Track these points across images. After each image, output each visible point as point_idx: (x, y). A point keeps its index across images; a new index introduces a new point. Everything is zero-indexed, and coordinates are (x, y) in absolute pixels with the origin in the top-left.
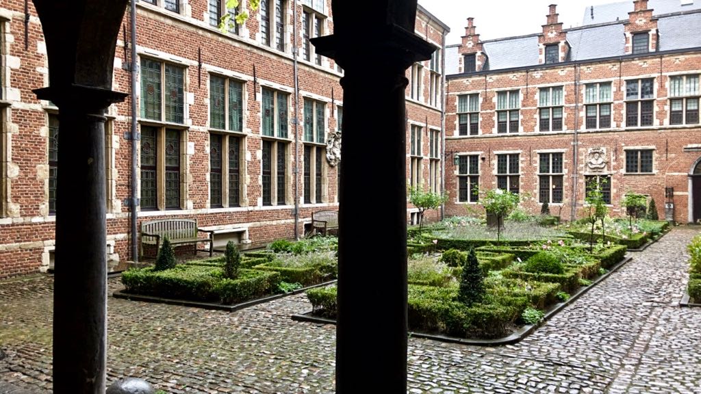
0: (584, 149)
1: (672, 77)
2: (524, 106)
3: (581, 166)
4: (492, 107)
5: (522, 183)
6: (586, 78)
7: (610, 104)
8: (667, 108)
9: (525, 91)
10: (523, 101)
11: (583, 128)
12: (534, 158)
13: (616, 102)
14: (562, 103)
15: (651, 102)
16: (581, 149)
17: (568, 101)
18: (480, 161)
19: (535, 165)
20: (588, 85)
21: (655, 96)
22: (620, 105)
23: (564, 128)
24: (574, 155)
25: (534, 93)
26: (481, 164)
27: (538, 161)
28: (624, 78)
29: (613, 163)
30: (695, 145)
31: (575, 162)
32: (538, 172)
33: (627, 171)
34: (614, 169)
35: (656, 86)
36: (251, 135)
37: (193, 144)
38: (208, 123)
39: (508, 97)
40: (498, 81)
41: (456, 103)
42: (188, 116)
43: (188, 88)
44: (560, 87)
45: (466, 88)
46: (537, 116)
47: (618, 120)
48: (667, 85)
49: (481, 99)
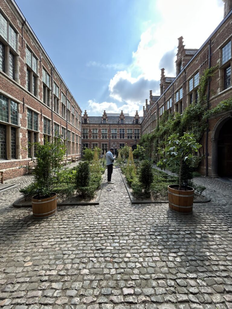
0: (112, 143)
1: (128, 129)
2: (99, 133)
4: (91, 132)
7: (116, 134)
8: (127, 135)
9: (99, 129)
10: (99, 131)
11: (111, 138)
12: (101, 145)
13: (118, 133)
14: (107, 132)
15: (124, 134)
17: (108, 132)
18: (88, 145)
20: (112, 129)
23: (108, 138)
24: (110, 144)
25: (101, 130)
28: (119, 128)
29: (117, 146)
30: (132, 143)
31: (110, 146)
32: (102, 148)
33: (120, 148)
35: (125, 130)
36: (40, 132)
37: (21, 134)
38: (27, 127)
39: (95, 130)
40: (92, 126)
41: (82, 131)
42: (20, 123)
43: (19, 112)
44: (106, 129)
45: (85, 127)
46: (101, 135)
47: (118, 137)
48: (127, 131)
49: (88, 130)
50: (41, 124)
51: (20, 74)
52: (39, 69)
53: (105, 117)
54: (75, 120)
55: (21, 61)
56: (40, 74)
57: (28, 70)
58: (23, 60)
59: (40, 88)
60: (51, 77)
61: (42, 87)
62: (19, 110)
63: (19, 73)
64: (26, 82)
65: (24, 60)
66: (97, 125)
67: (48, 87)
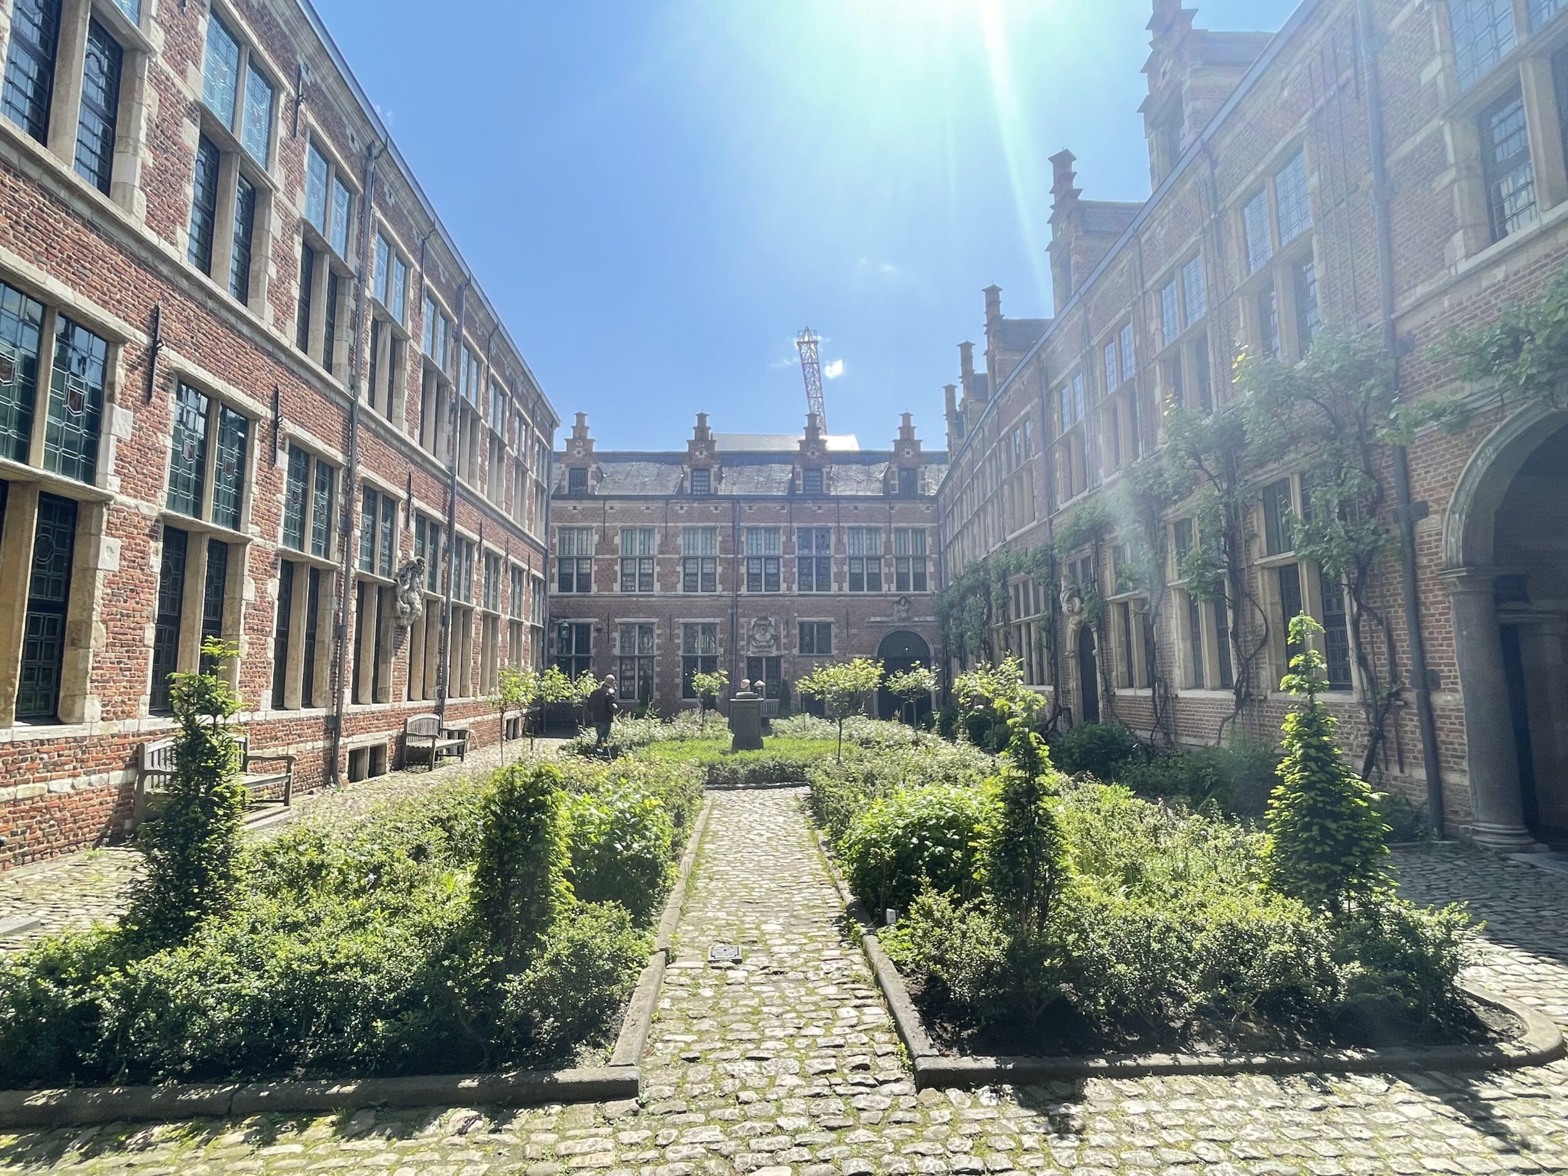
0: (746, 619)
1: (850, 529)
2: (661, 552)
3: (743, 643)
4: (614, 551)
5: (658, 669)
6: (748, 521)
7: (778, 558)
8: (846, 568)
9: (663, 531)
10: (661, 545)
11: (744, 591)
12: (676, 631)
13: (786, 556)
14: (717, 552)
15: (828, 559)
16: (741, 620)
17: (724, 550)
18: (593, 634)
19: (677, 641)
20: (750, 530)
21: (832, 551)
22: (792, 561)
23: (719, 588)
24: (733, 627)
25: (675, 535)
26: (595, 638)
27: (682, 636)
28: (796, 525)
29: (783, 641)
30: (879, 619)
31: (733, 638)
32: (681, 653)
33: (801, 651)
34: (785, 649)
35: (833, 539)
36: (258, 540)
37: (116, 544)
38: (163, 496)
39: (638, 537)
40: (623, 512)
41: (556, 541)
42: (112, 467)
43: (118, 396)
44: (713, 529)
45: (572, 518)
46: (680, 569)
47: (789, 582)
48: (845, 539)
49: (596, 538)
50: (267, 483)
51: (150, 162)
52: (285, 146)
53: (701, 456)
54: (509, 473)
55: (162, 84)
56: (290, 171)
57: (205, 140)
58: (178, 81)
59: (284, 259)
60: (363, 201)
61: (298, 251)
62: (112, 385)
63: (146, 156)
64: (182, 214)
65: (185, 79)
66: (654, 505)
67: (339, 252)
